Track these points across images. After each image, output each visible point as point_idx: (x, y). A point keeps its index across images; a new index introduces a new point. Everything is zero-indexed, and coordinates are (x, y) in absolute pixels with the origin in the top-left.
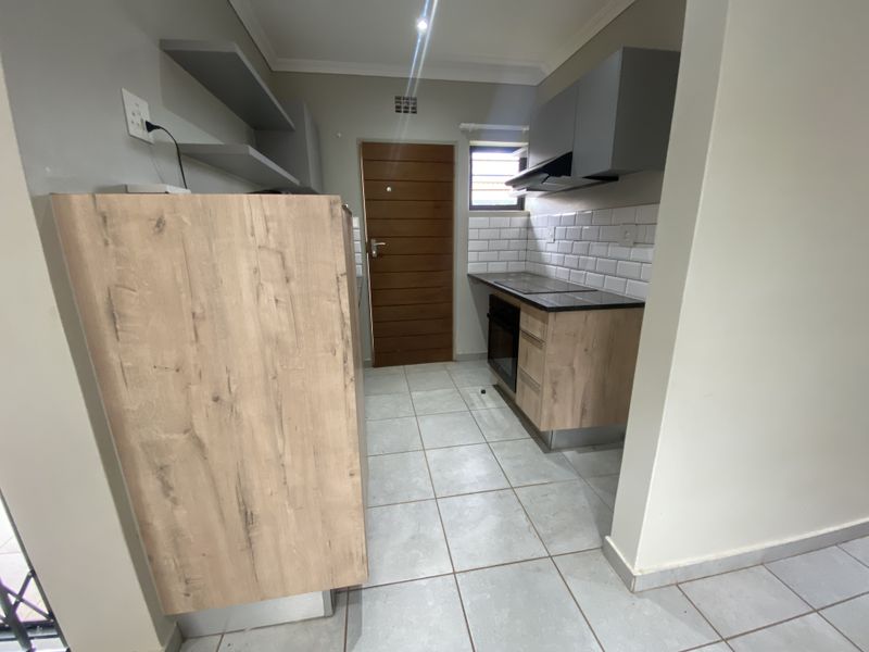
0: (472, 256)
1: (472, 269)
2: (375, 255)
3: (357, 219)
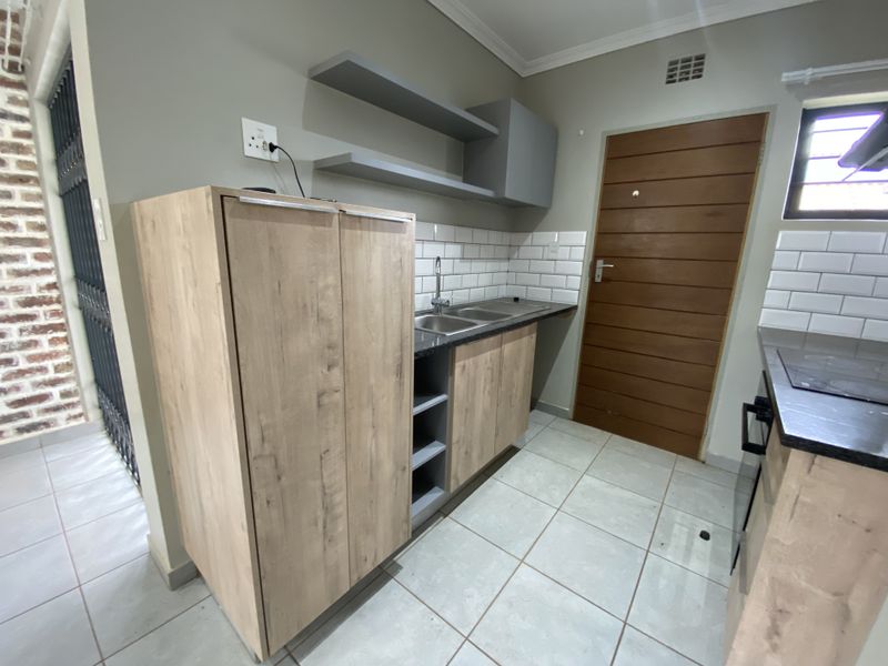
0: (771, 298)
1: (767, 319)
2: (598, 280)
3: (585, 233)
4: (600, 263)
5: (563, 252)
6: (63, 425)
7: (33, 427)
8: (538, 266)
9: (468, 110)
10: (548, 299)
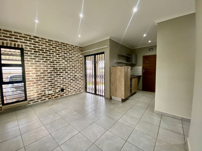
2: (144, 72)
3: (141, 67)
4: (144, 70)
5: (139, 69)
6: (70, 94)
7: (67, 94)
8: (137, 71)
9: (127, 55)
10: (137, 75)
